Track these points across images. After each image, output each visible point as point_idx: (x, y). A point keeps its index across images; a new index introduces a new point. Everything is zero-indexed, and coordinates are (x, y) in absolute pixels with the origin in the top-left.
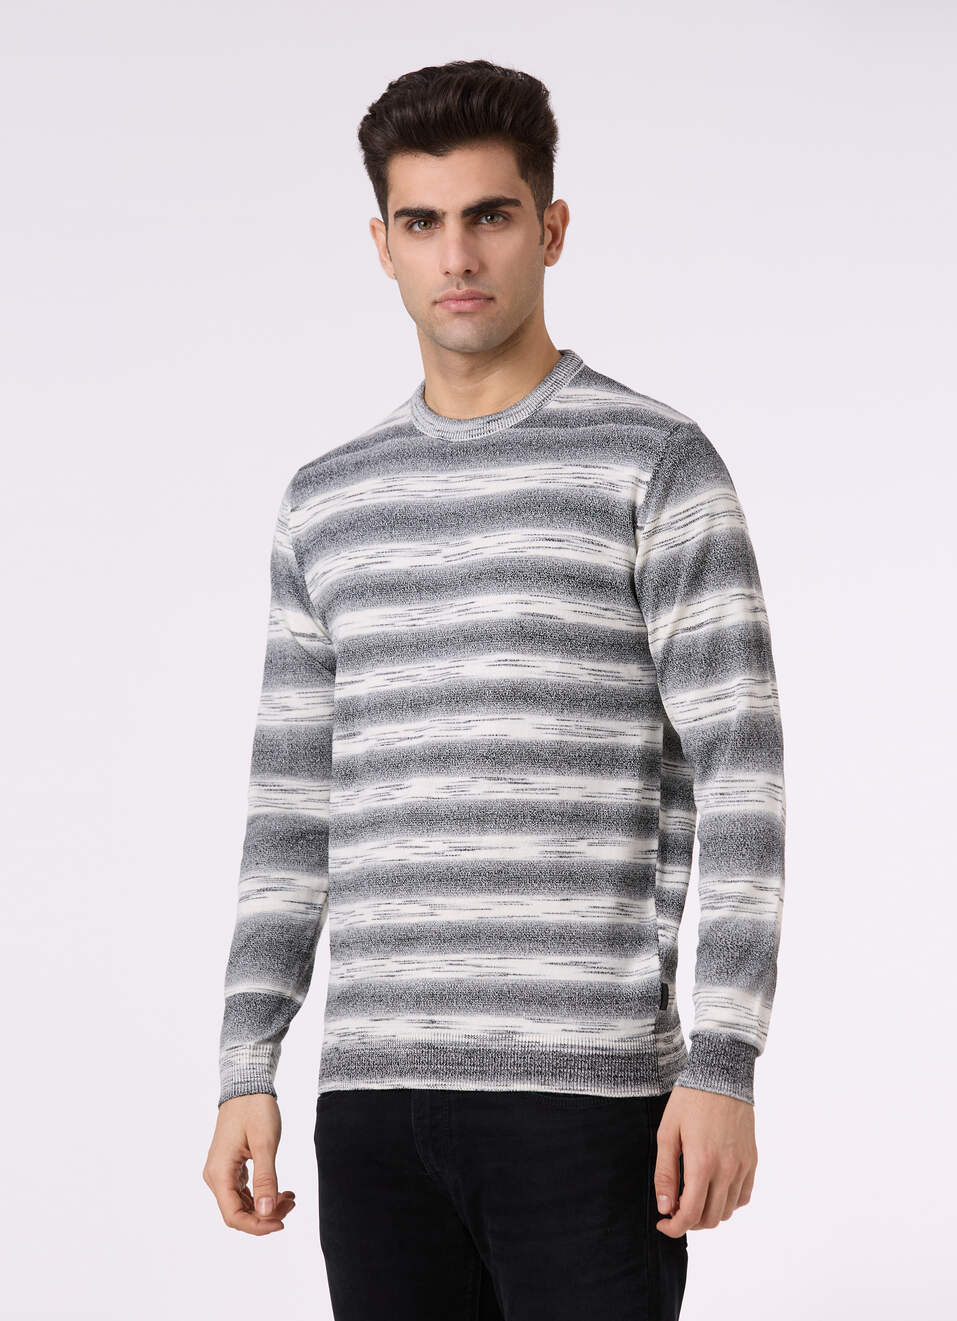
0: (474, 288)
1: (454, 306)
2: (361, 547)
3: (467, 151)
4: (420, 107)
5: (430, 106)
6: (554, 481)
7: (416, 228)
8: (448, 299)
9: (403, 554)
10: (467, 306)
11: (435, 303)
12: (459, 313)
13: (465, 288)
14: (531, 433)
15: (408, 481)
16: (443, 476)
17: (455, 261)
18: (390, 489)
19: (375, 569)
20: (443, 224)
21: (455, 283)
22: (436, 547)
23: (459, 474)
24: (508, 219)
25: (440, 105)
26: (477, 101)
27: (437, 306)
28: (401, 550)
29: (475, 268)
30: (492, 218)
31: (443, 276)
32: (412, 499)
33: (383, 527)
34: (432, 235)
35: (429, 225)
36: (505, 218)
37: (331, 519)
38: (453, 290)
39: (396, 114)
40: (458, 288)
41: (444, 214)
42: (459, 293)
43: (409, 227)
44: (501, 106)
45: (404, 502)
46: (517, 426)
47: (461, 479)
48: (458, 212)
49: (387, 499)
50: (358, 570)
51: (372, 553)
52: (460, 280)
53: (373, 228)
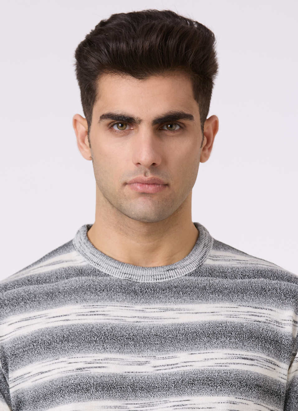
0: (157, 177)
1: (139, 187)
2: (78, 355)
3: (161, 77)
4: (131, 42)
5: (139, 42)
6: (236, 316)
7: (115, 128)
8: (136, 182)
9: (117, 362)
10: (150, 189)
11: (125, 184)
12: (143, 194)
13: (150, 176)
14: (203, 281)
15: (108, 308)
16: (138, 307)
17: (145, 156)
18: (92, 313)
19: (96, 372)
20: (137, 127)
21: (143, 172)
22: (143, 360)
23: (153, 306)
24: (183, 128)
25: (147, 44)
26: (172, 43)
27: (127, 187)
28: (114, 359)
29: (159, 163)
30: (171, 127)
31: (134, 166)
32: (117, 322)
33: (96, 341)
34: (127, 134)
35: (124, 126)
36: (181, 127)
37: (42, 333)
38: (141, 176)
39: (112, 45)
40: (145, 175)
41: (140, 121)
42: (146, 179)
43: (110, 127)
44: (187, 48)
45: (110, 324)
46: (190, 275)
47: (155, 310)
48: (151, 121)
49: (91, 320)
50: (79, 372)
51: (89, 360)
52: (147, 169)
53: (75, 121)
